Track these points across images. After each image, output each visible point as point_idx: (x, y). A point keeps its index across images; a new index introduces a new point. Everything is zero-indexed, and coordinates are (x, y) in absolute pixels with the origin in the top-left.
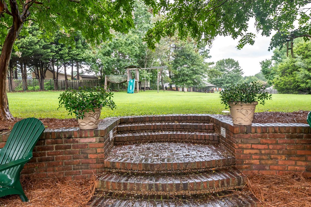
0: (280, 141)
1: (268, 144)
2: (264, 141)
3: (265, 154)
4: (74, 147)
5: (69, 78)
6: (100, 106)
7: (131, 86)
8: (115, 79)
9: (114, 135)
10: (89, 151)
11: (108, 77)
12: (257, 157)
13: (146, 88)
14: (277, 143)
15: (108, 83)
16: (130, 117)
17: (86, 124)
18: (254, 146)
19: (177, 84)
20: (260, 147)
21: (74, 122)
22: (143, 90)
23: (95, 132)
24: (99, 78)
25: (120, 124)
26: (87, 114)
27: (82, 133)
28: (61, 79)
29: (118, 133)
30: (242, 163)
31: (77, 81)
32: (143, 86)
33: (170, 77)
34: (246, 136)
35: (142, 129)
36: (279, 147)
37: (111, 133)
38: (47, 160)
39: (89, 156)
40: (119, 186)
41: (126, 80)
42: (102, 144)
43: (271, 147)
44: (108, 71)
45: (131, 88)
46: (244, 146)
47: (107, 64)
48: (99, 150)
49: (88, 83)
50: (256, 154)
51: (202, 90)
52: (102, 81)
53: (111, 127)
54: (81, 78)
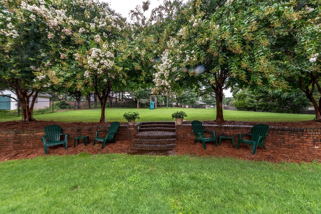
0: (189, 130)
1: (185, 131)
2: (184, 130)
3: (185, 134)
4: (127, 131)
5: (118, 100)
6: (135, 118)
7: (152, 105)
8: (144, 101)
9: (139, 128)
10: (131, 132)
11: (139, 100)
12: (182, 135)
13: (161, 105)
14: (188, 130)
15: (139, 103)
16: (146, 122)
17: (131, 124)
18: (181, 131)
19: (181, 103)
20: (183, 131)
21: (127, 124)
22: (159, 107)
23: (133, 126)
24: (134, 100)
25: (142, 125)
26: (131, 121)
27: (130, 126)
28: (114, 100)
29: (141, 128)
30: (178, 137)
31: (122, 102)
32: (159, 105)
33: (177, 98)
34: (179, 128)
35: (150, 127)
36: (189, 131)
37: (138, 127)
38: (120, 134)
39: (132, 133)
40: (140, 141)
41: (149, 102)
42: (135, 130)
43: (186, 131)
44: (139, 97)
45: (152, 107)
46: (178, 131)
47: (139, 93)
48: (134, 132)
49: (128, 103)
50: (182, 134)
51: (198, 107)
52: (136, 102)
53: (139, 125)
54: (124, 100)
